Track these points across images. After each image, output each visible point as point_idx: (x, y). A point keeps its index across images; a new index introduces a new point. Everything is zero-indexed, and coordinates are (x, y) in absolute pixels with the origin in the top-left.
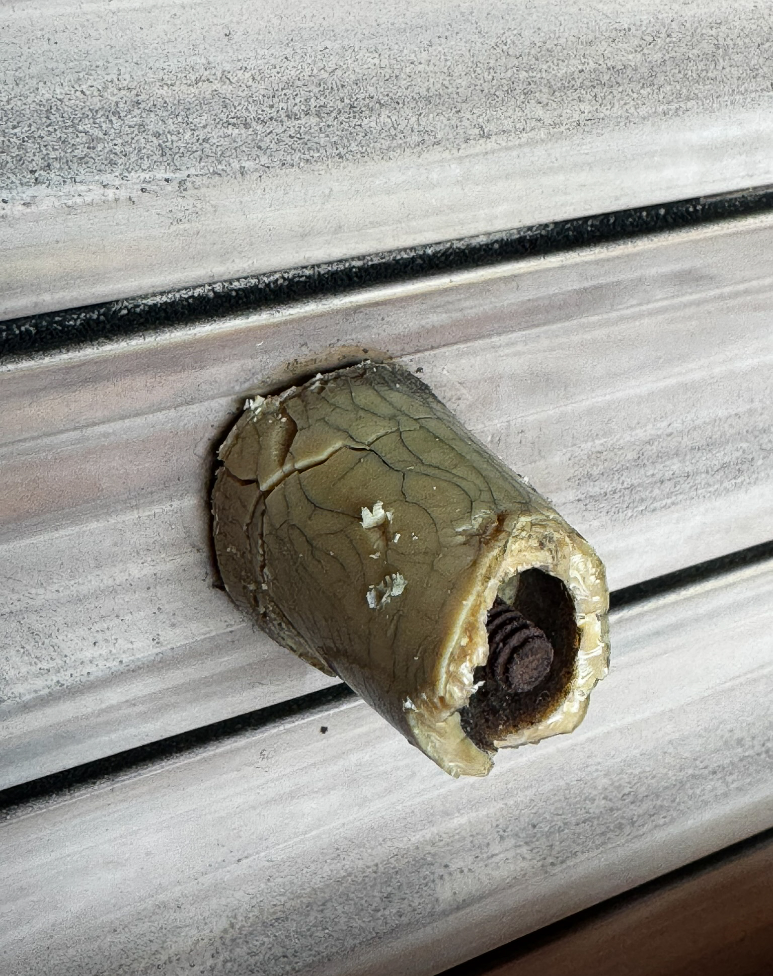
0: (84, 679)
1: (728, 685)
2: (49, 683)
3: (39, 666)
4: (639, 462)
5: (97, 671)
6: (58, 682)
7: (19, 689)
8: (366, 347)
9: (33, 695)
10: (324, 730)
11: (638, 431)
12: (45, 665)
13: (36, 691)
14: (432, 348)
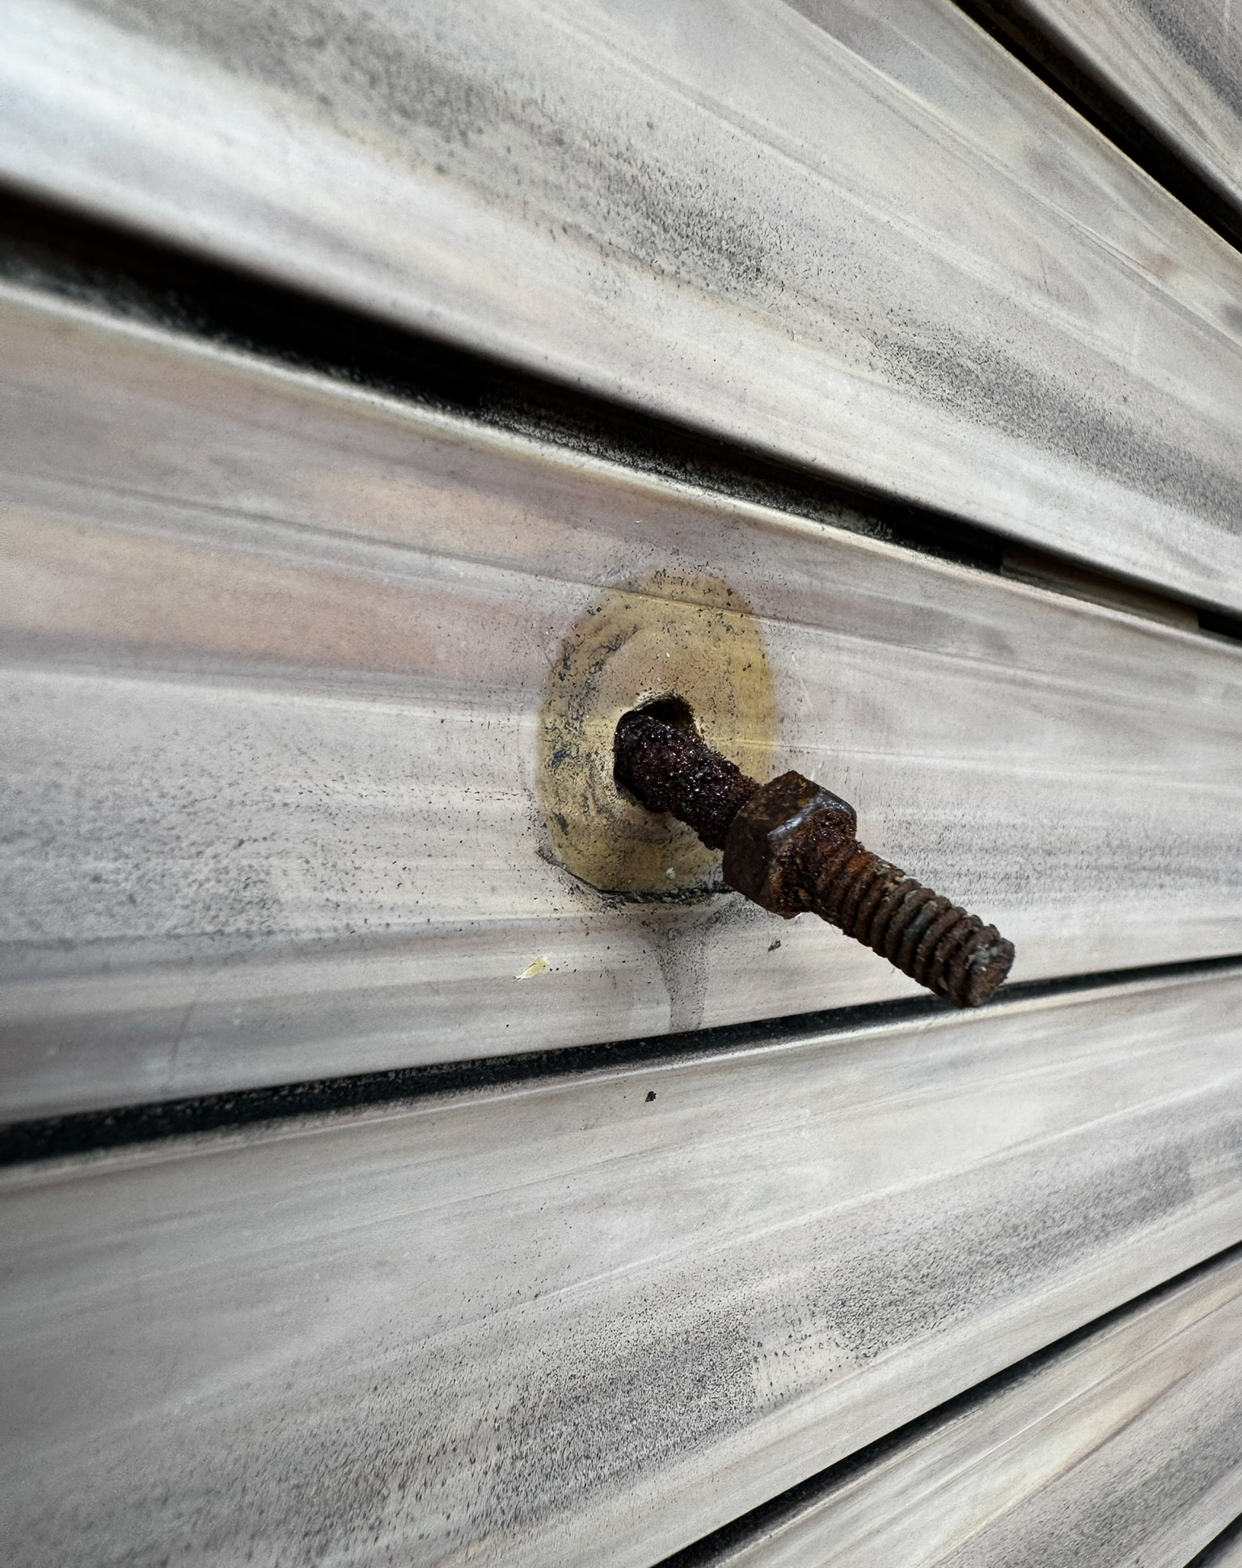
0: (381, 930)
1: (1001, 1156)
2: (337, 923)
3: (327, 895)
4: (941, 848)
5: (400, 923)
6: (348, 925)
7: (299, 921)
8: (734, 587)
9: (314, 935)
10: (651, 1096)
11: (940, 811)
12: (333, 896)
13: (318, 930)
14: (788, 620)
